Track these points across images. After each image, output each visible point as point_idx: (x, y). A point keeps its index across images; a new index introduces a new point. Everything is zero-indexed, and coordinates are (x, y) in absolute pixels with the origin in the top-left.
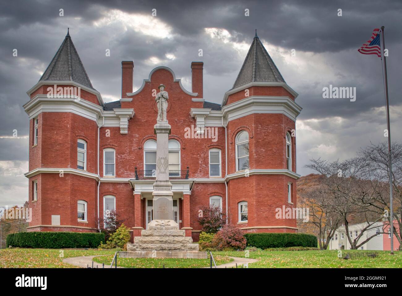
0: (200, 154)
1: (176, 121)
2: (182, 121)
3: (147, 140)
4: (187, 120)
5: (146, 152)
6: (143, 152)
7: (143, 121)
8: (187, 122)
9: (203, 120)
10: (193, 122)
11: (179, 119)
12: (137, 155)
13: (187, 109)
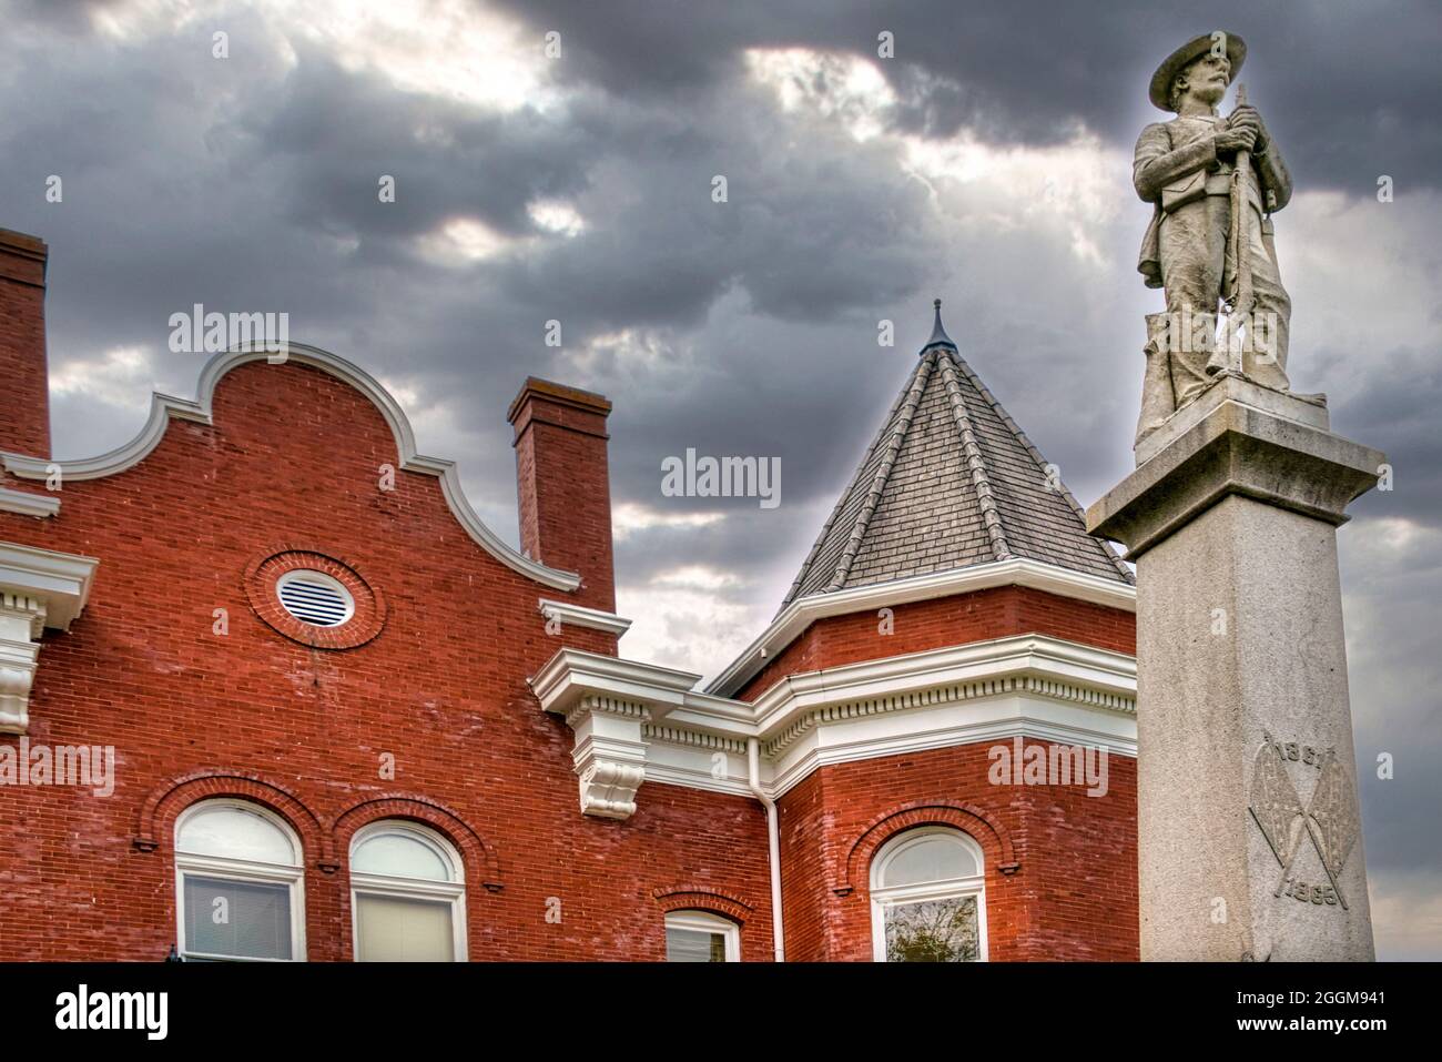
0: (608, 931)
1: (432, 718)
2: (470, 721)
3: (205, 798)
4: (508, 717)
5: (188, 880)
6: (171, 875)
7: (159, 669)
8: (514, 733)
9: (637, 739)
10: (555, 737)
11: (448, 703)
12: (122, 885)
13: (509, 653)
